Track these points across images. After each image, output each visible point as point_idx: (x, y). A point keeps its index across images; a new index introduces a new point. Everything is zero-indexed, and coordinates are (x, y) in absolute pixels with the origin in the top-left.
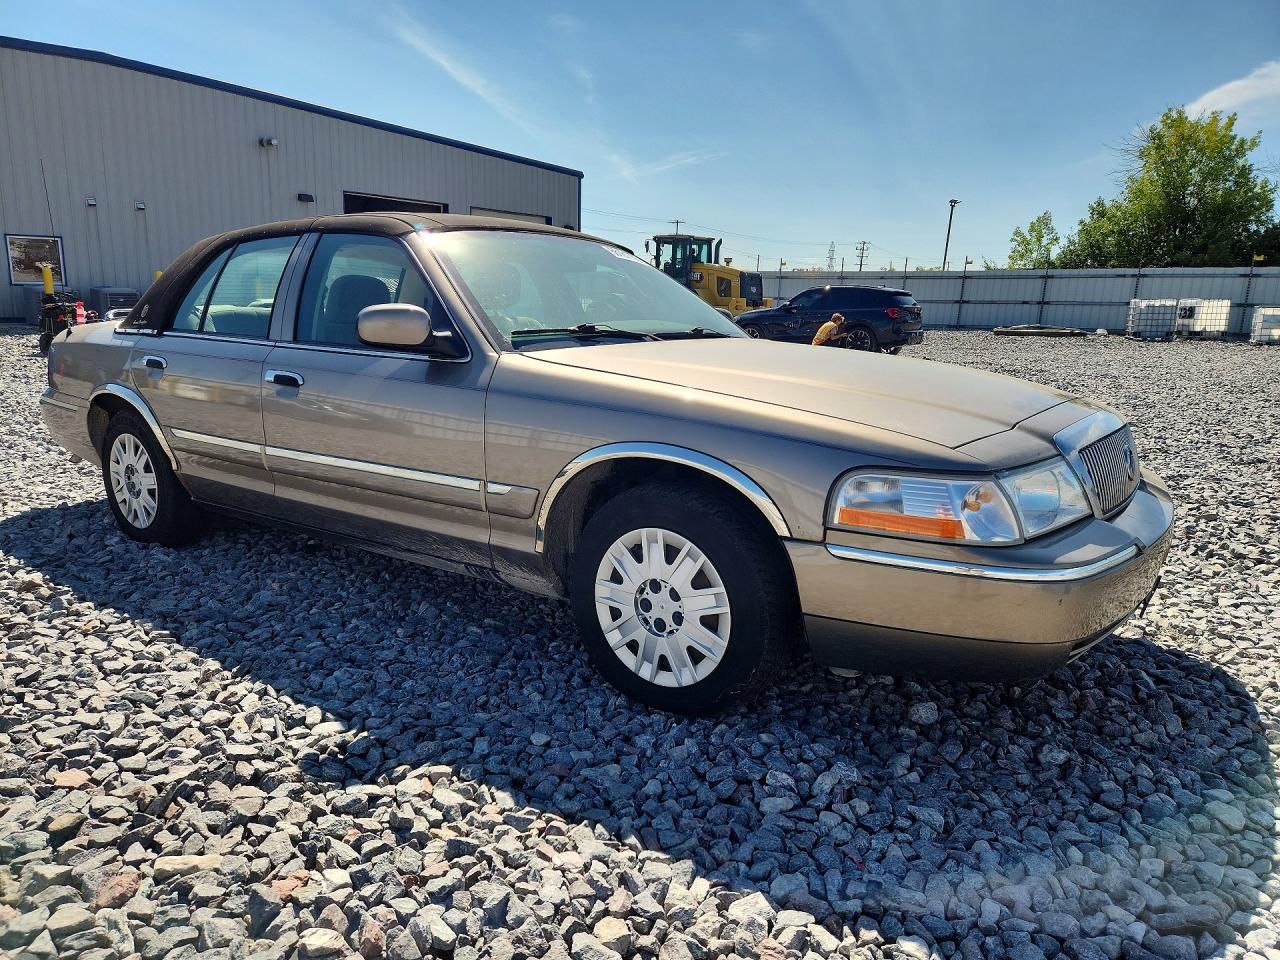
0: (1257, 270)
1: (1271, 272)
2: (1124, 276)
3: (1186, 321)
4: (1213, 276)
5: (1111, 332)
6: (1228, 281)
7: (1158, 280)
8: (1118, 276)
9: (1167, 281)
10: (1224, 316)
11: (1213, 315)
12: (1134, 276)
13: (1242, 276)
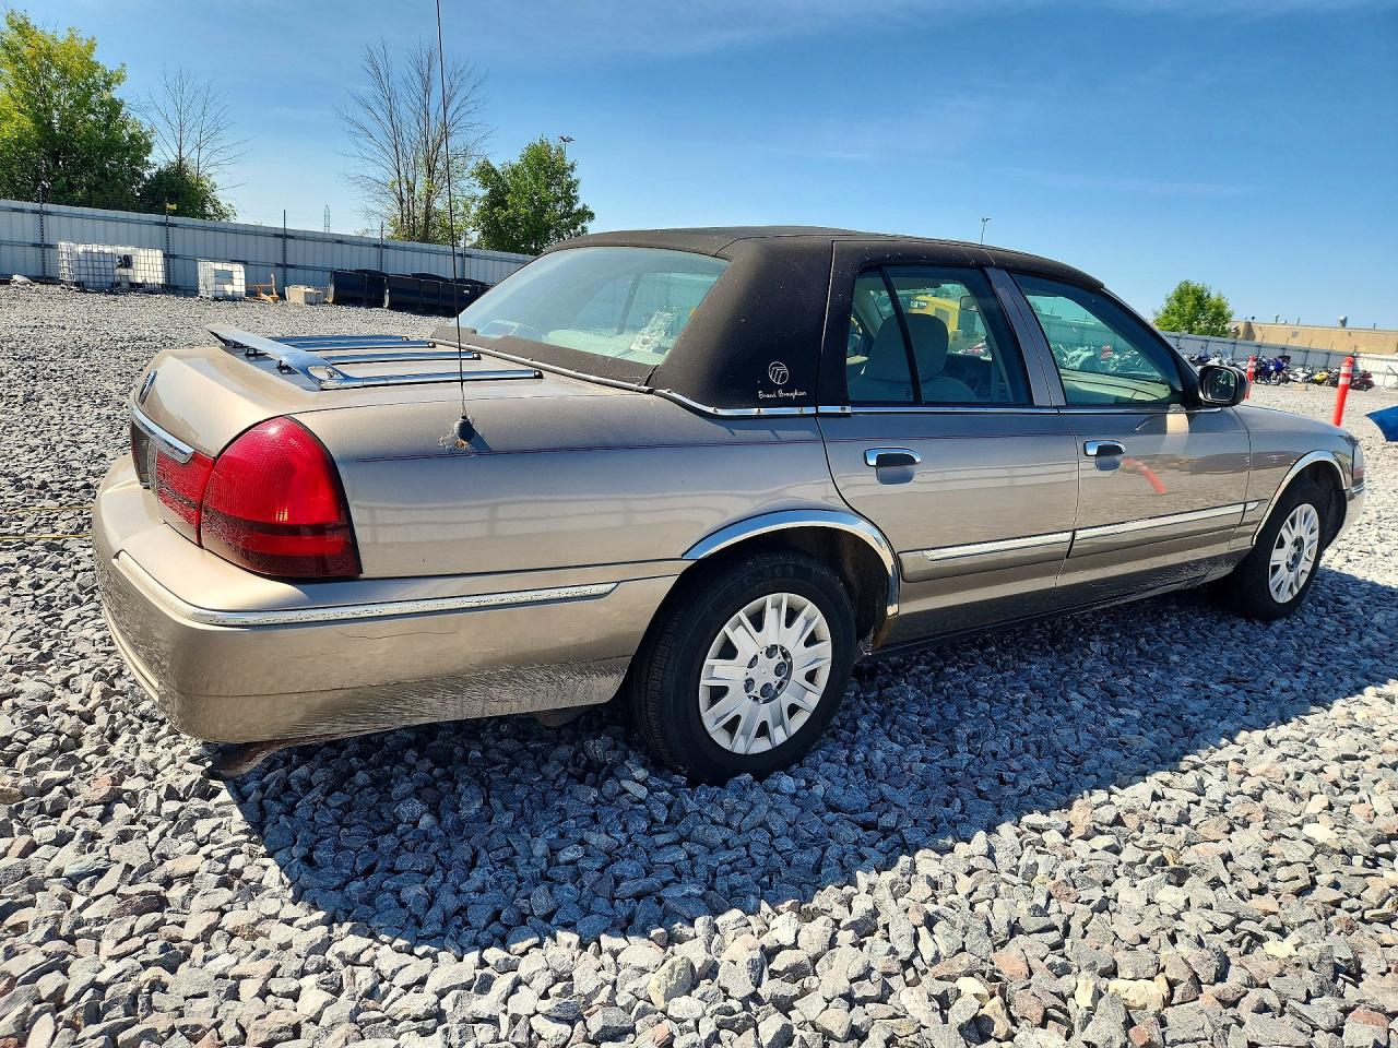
0: (171, 219)
1: (186, 223)
2: (21, 211)
3: (123, 271)
4: (128, 221)
5: (36, 279)
6: (145, 228)
7: (64, 220)
8: (14, 210)
9: (76, 221)
10: (160, 268)
11: (149, 266)
12: (34, 212)
13: (157, 224)
